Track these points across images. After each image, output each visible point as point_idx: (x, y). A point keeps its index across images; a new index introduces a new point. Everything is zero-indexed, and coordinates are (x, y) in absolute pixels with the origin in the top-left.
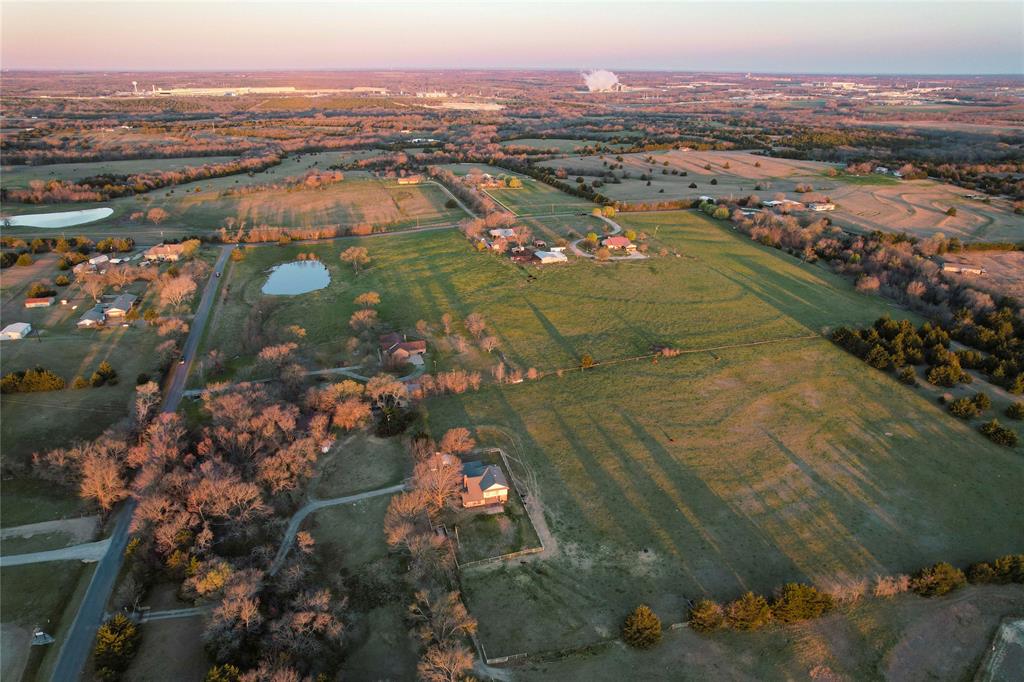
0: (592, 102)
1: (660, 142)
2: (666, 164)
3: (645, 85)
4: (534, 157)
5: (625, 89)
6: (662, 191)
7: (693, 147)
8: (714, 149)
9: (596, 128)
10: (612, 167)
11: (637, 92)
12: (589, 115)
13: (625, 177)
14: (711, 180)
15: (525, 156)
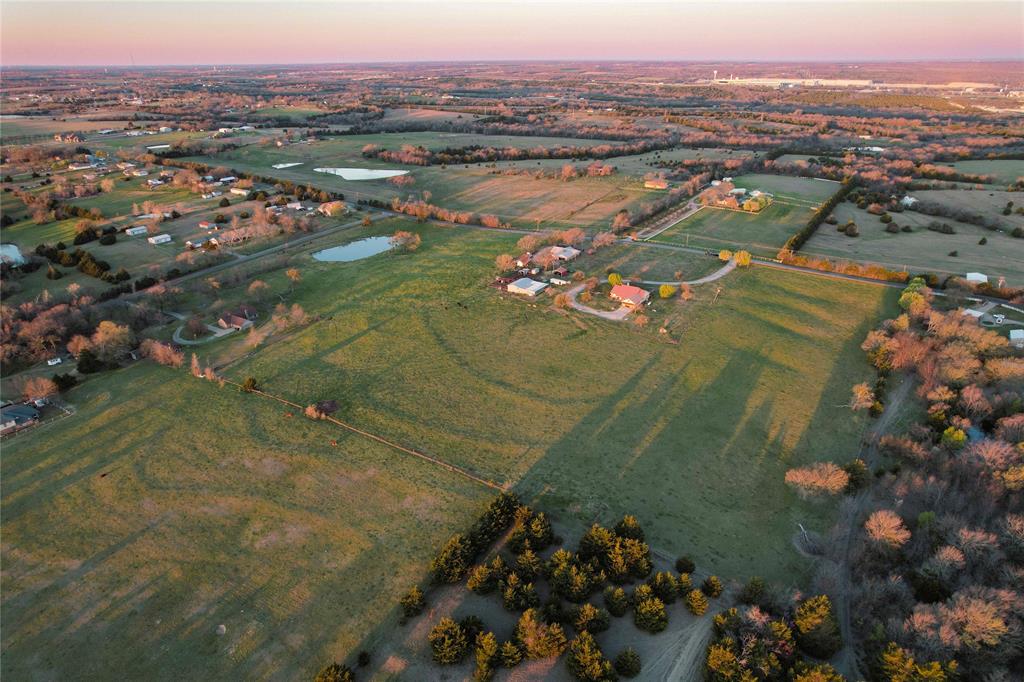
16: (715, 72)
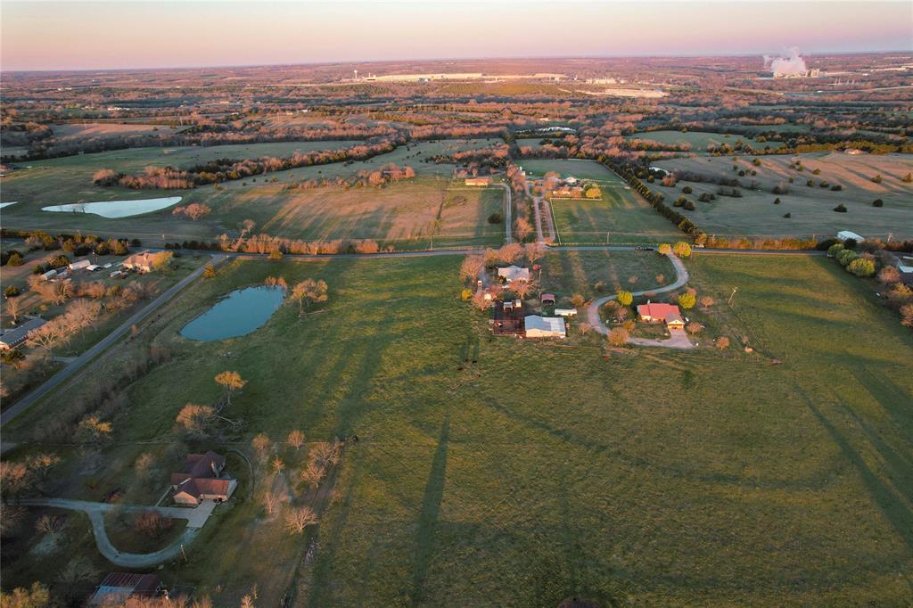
0: (771, 89)
1: (821, 141)
2: (816, 172)
3: (843, 69)
4: (654, 154)
5: (816, 73)
6: (788, 216)
7: (864, 149)
8: (900, 151)
9: (752, 121)
10: (742, 174)
11: (828, 77)
12: (759, 104)
13: (753, 188)
14: (874, 199)
15: (643, 153)
16: (356, 72)
